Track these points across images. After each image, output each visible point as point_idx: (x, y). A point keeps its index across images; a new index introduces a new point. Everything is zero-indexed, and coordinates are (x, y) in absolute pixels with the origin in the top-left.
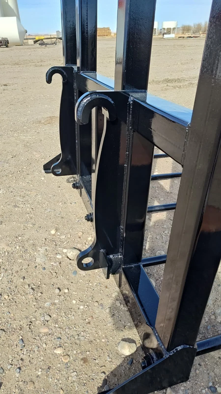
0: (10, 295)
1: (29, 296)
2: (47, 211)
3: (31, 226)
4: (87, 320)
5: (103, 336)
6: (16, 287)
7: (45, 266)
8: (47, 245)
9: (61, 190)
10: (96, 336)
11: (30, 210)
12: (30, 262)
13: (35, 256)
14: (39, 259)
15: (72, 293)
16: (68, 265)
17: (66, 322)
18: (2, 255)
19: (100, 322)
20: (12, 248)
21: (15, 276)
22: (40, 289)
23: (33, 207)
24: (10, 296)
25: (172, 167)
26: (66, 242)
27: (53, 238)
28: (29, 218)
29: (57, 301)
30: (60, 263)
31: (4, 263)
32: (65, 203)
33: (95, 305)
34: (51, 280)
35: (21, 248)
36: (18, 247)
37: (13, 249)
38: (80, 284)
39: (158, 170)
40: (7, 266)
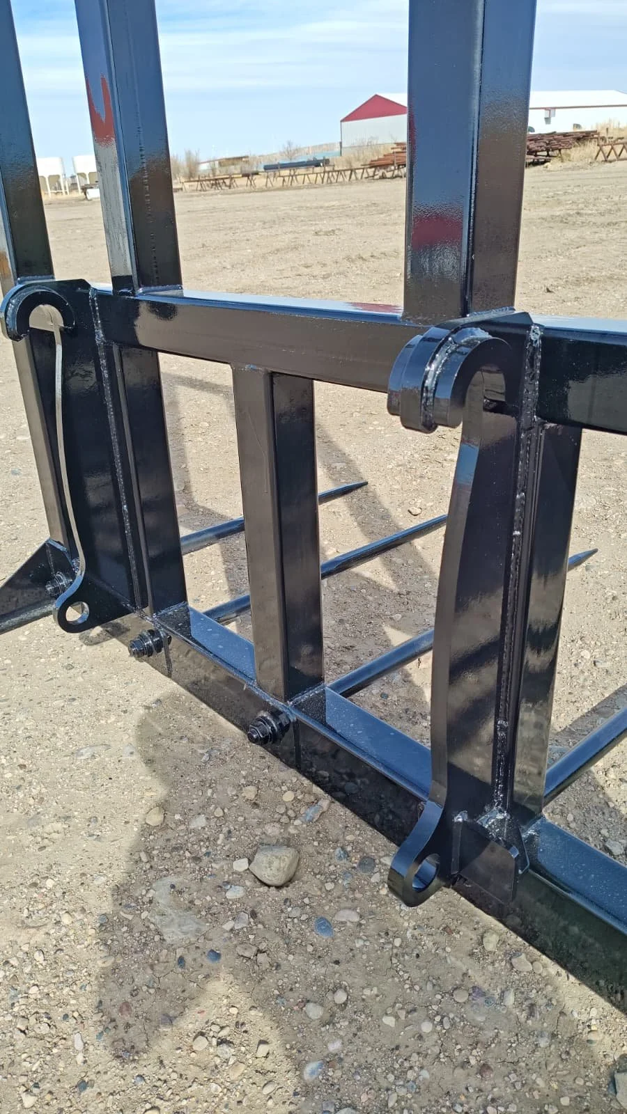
0: (158, 1102)
1: (231, 1073)
2: (82, 758)
3: (59, 826)
4: (473, 1062)
5: (556, 1087)
6: (161, 1062)
7: (210, 945)
8: (167, 870)
9: (84, 675)
10: (537, 1097)
11: (16, 772)
12: (148, 952)
13: (152, 926)
14: (174, 928)
15: (364, 997)
16: (282, 911)
17: (415, 1103)
18: (27, 970)
19: (514, 1045)
20: (44, 930)
21: (128, 1026)
22: (251, 1031)
23: (21, 761)
24: (162, 1108)
25: (356, 524)
26: (221, 836)
27: (168, 840)
28: (31, 801)
29: (335, 1047)
30: (254, 914)
31: (52, 995)
32: (125, 712)
33: (460, 1001)
34: (263, 982)
35: (79, 918)
36: (66, 920)
37: (52, 931)
38: (365, 957)
39: (330, 541)
40: (73, 1002)
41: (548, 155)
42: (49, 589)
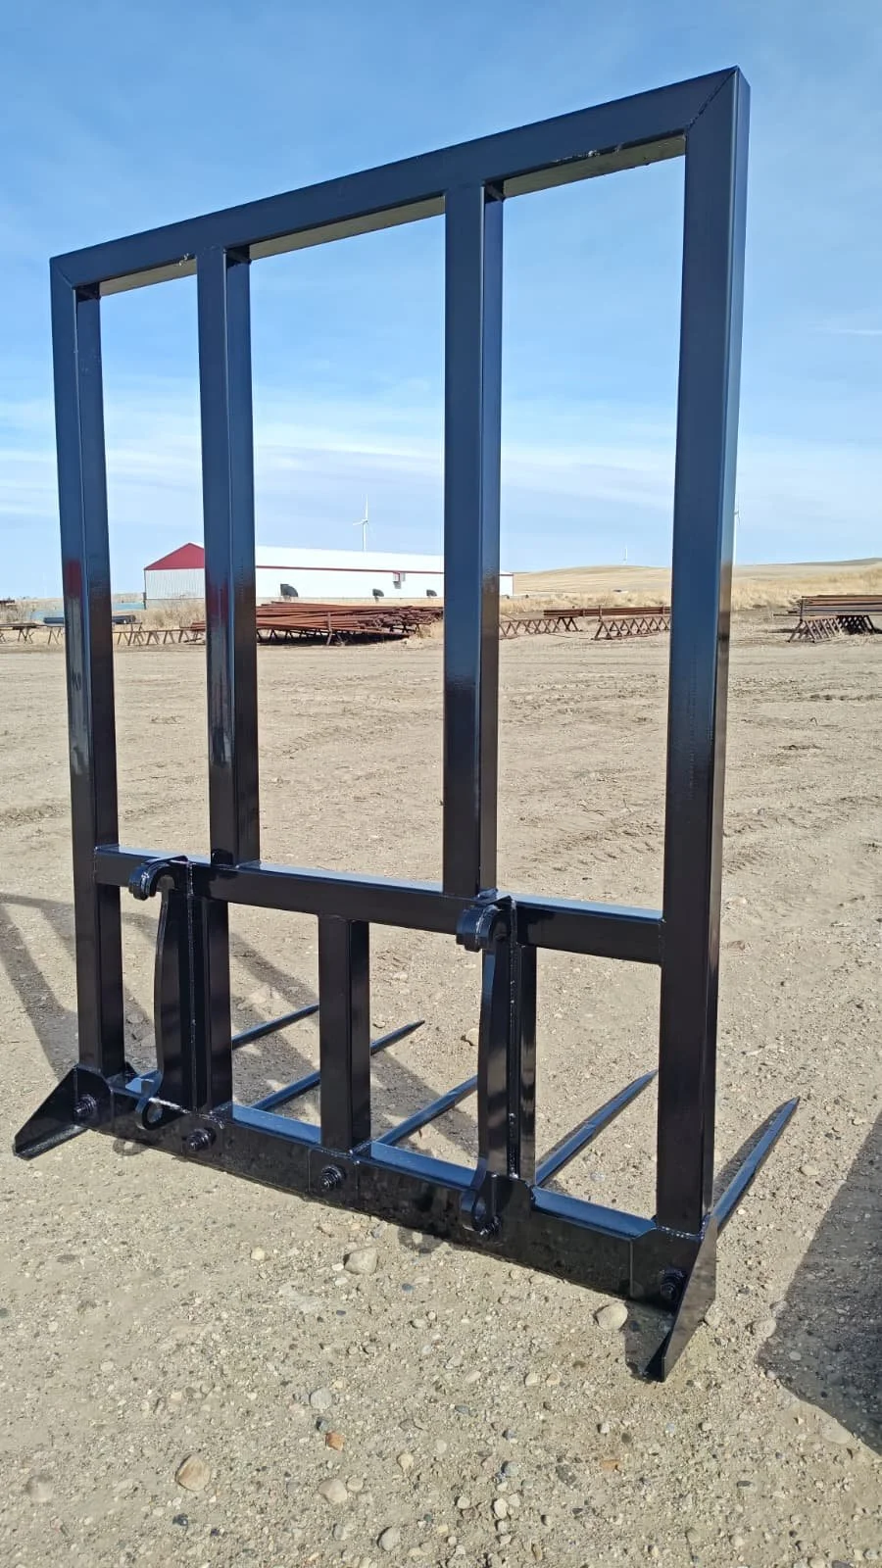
2: (173, 1231)
9: (138, 1178)
14: (306, 1306)
41: (404, 629)
42: (78, 1111)
